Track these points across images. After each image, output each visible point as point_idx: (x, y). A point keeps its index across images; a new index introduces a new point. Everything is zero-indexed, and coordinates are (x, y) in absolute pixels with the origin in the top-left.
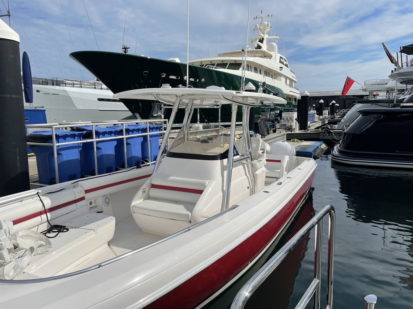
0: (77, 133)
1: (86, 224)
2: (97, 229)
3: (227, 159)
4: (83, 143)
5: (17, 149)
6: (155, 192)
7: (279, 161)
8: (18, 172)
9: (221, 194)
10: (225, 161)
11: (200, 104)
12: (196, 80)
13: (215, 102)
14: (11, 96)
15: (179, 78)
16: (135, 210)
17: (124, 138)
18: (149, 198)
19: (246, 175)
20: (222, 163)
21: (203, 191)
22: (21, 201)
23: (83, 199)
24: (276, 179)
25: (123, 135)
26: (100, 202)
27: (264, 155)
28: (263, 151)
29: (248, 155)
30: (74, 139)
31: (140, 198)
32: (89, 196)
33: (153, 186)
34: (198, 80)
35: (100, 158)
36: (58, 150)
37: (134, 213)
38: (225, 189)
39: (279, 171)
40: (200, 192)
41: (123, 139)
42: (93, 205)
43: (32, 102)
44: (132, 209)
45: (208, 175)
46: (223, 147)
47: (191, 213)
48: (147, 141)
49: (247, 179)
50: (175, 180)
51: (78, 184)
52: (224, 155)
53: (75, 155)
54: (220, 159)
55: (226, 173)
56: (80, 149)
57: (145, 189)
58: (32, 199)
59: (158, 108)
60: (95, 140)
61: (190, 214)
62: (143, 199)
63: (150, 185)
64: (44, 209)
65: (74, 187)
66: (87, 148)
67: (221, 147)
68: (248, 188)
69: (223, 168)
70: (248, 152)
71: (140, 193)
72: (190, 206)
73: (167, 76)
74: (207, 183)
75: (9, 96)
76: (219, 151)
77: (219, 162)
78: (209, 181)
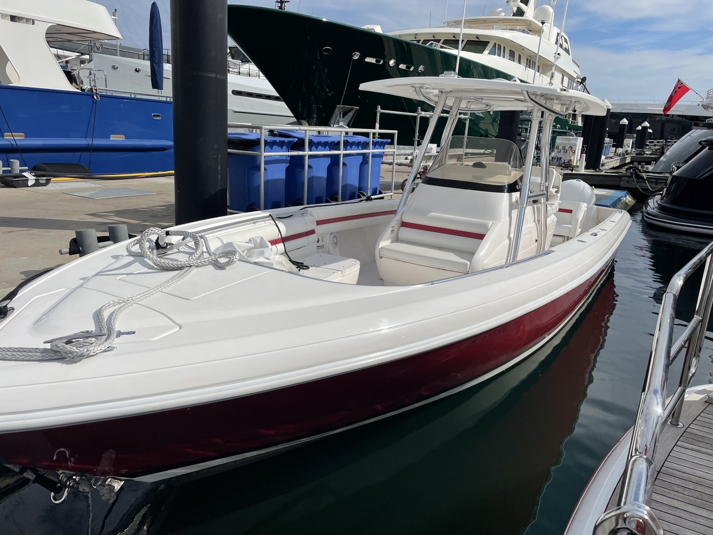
0: (278, 139)
1: (325, 264)
2: (345, 271)
3: (519, 193)
4: (292, 157)
5: (219, 156)
6: (406, 233)
7: (570, 211)
8: (219, 189)
9: (507, 241)
10: (516, 195)
12: (408, 68)
13: (487, 105)
14: (216, 76)
15: (382, 62)
16: (383, 253)
17: (340, 154)
18: (397, 240)
19: (535, 222)
20: (510, 199)
21: (485, 235)
22: (254, 223)
23: (312, 232)
24: (563, 238)
25: (339, 149)
26: (327, 241)
27: (558, 196)
28: (557, 190)
29: (543, 191)
31: (388, 239)
32: (320, 229)
33: (404, 224)
34: (412, 69)
35: (311, 180)
36: (266, 163)
37: (381, 257)
38: (512, 236)
39: (570, 226)
40: (481, 237)
41: (338, 155)
42: (320, 244)
43: (162, 89)
44: (379, 253)
45: (491, 213)
46: (510, 175)
47: (470, 262)
48: (367, 162)
49: (536, 228)
50: (437, 217)
51: (307, 211)
52: (513, 188)
53: (279, 173)
54: (508, 192)
55: (515, 213)
56: (288, 165)
57: (394, 227)
58: (263, 222)
59: (340, 114)
60: (307, 153)
61: (469, 263)
62: (390, 241)
63: (399, 223)
64: (280, 237)
65: (302, 214)
66: (296, 164)
67: (506, 175)
68: (536, 241)
69: (512, 206)
70: (543, 186)
71: (388, 232)
72: (470, 254)
73: (362, 58)
74: (491, 223)
75: (214, 75)
76: (506, 180)
77: (505, 195)
78: (493, 222)
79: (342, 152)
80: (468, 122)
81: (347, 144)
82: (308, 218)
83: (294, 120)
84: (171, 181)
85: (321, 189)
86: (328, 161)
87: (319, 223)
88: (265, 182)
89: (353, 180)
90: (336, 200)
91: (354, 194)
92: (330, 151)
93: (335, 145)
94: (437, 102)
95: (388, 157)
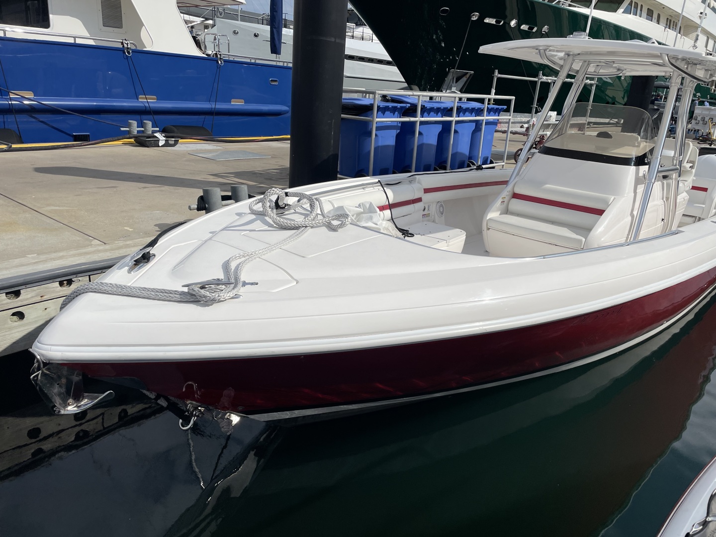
0: (391, 105)
1: (430, 233)
2: (450, 241)
3: (648, 166)
4: (403, 123)
5: (333, 121)
6: (517, 205)
7: (705, 190)
8: (331, 154)
9: (630, 218)
10: (644, 169)
11: (595, 72)
12: (531, 28)
13: (619, 70)
14: (335, 41)
15: (502, 22)
16: (491, 225)
17: (453, 121)
18: (507, 211)
19: (663, 199)
20: (637, 172)
21: (605, 211)
22: (363, 188)
23: (419, 200)
24: (694, 219)
26: (433, 210)
27: (692, 172)
28: (692, 165)
29: (676, 165)
30: (384, 115)
31: (497, 210)
32: (427, 197)
33: (516, 196)
34: (535, 30)
35: (420, 147)
36: (378, 129)
37: (488, 229)
38: (635, 213)
39: (704, 206)
40: (600, 212)
41: (450, 122)
42: (426, 212)
43: (280, 54)
44: (487, 224)
45: (614, 188)
46: (638, 146)
47: (586, 239)
48: (480, 130)
49: (663, 206)
50: (553, 190)
51: (416, 178)
52: (641, 161)
53: (389, 139)
54: (635, 165)
55: (641, 189)
56: (399, 131)
57: (505, 198)
58: (372, 188)
59: (453, 78)
60: (418, 119)
61: (584, 240)
62: (499, 213)
63: (511, 194)
64: (387, 203)
65: (410, 182)
66: (406, 130)
67: (634, 146)
68: (663, 220)
69: (638, 181)
70: (676, 160)
71: (498, 203)
72: (586, 230)
73: (481, 18)
74: (613, 198)
75: (333, 40)
76: (633, 152)
77: (632, 168)
78: (615, 197)
79: (454, 119)
80: (594, 88)
81: (460, 110)
82: (415, 185)
83: (406, 85)
84: (287, 145)
85: (430, 156)
86: (439, 128)
87: (427, 191)
88: (375, 149)
89: (464, 148)
90: (445, 169)
91: (463, 163)
92: (442, 117)
93: (448, 112)
94: (562, 66)
95: (502, 125)
